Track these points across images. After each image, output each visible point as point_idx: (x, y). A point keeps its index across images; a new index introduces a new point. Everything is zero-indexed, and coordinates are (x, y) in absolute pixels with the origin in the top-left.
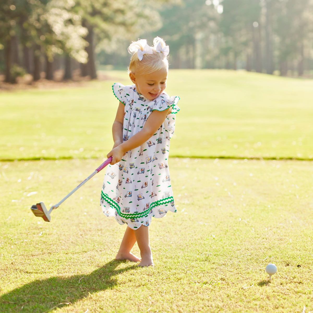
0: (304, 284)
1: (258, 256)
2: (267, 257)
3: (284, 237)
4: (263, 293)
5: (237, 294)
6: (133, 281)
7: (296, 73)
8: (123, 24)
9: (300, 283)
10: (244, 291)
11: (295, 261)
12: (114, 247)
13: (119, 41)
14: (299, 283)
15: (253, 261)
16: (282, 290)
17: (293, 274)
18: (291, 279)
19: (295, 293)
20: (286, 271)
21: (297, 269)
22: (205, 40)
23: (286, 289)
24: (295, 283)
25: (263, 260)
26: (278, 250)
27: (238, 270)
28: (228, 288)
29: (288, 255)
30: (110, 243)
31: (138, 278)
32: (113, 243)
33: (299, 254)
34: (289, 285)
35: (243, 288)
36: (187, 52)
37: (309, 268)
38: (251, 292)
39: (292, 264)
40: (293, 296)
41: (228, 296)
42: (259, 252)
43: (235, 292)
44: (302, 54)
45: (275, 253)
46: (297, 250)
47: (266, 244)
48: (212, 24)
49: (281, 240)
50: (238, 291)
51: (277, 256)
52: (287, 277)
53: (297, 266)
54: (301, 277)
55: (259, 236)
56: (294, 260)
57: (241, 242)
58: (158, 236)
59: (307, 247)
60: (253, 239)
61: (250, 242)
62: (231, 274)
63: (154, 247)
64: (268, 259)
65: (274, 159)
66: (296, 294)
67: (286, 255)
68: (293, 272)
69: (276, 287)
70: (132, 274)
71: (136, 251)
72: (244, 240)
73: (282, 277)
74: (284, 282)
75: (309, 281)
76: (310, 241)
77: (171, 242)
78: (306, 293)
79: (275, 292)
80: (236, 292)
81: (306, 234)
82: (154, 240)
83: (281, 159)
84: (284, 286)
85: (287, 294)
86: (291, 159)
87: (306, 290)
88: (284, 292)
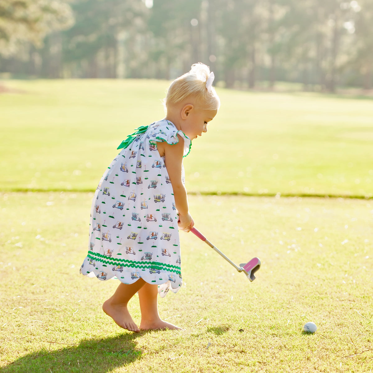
0: (247, 353)
1: (191, 318)
2: (202, 319)
3: (224, 294)
4: (195, 365)
5: (162, 366)
6: (29, 350)
7: (246, 85)
8: (24, 20)
9: (243, 351)
10: (171, 362)
11: (237, 325)
12: (7, 307)
13: (19, 42)
14: (240, 352)
15: (184, 324)
16: (219, 362)
17: (234, 341)
18: (231, 347)
19: (235, 365)
20: (225, 336)
21: (238, 335)
22: (130, 42)
23: (224, 360)
24: (236, 352)
25: (197, 323)
26: (215, 310)
27: (164, 335)
28: (150, 358)
29: (228, 317)
30: (2, 301)
31: (36, 347)
32: (5, 301)
33: (242, 315)
34: (228, 354)
35: (170, 359)
36: (107, 57)
37: (254, 333)
38: (179, 364)
39: (233, 328)
40: (233, 369)
41: (150, 369)
42: (191, 312)
43: (159, 363)
44: (253, 60)
45: (212, 313)
46: (240, 310)
47: (200, 302)
48: (139, 22)
49: (220, 297)
50: (163, 363)
51: (214, 318)
52: (225, 344)
53: (239, 331)
54: (244, 344)
55: (192, 292)
56: (235, 322)
57: (169, 300)
58: (63, 292)
59: (252, 307)
60: (184, 296)
61: (180, 300)
62: (155, 340)
63: (58, 306)
64: (203, 322)
65: (214, 194)
66: (237, 366)
67: (226, 317)
68: (234, 338)
69: (212, 358)
70: (29, 341)
71: (35, 311)
72: (173, 298)
73: (219, 344)
74: (222, 351)
75: (253, 349)
76: (257, 299)
77: (79, 300)
78: (250, 365)
79: (210, 364)
80: (161, 364)
81: (252, 290)
82: (58, 298)
83: (224, 194)
84: (222, 355)
85: (226, 366)
86: (235, 194)
87: (249, 361)
88: (221, 364)
